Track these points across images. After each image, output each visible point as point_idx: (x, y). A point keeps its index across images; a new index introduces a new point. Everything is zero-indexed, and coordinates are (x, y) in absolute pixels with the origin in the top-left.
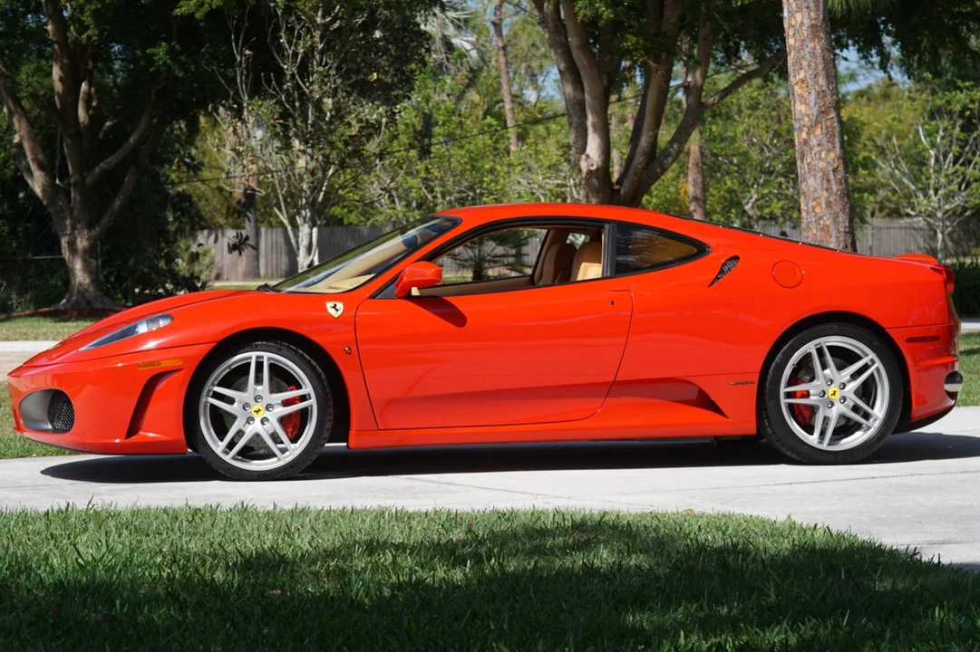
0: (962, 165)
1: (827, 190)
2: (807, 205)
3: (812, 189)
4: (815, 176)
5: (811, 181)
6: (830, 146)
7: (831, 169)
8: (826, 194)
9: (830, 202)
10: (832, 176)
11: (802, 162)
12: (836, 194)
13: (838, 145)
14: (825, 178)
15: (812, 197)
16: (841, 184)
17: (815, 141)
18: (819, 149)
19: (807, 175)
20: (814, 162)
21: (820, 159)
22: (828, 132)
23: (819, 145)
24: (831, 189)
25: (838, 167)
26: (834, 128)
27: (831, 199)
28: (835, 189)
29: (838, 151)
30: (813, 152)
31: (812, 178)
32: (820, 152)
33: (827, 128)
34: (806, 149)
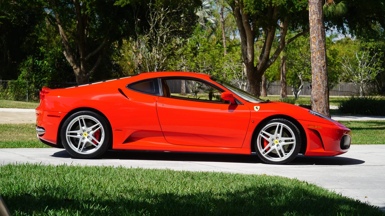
2: (314, 77)
3: (316, 72)
4: (317, 68)
5: (315, 70)
6: (322, 58)
7: (322, 66)
8: (320, 74)
9: (321, 77)
10: (322, 68)
11: (313, 63)
12: (323, 74)
13: (325, 58)
14: (320, 69)
15: (316, 75)
16: (325, 71)
17: (317, 57)
18: (318, 59)
19: (314, 68)
20: (317, 64)
21: (319, 63)
22: (322, 54)
24: (322, 72)
25: (324, 65)
26: (324, 53)
28: (323, 72)
29: (325, 60)
31: (316, 69)
32: (319, 60)
33: (321, 53)
34: (314, 59)
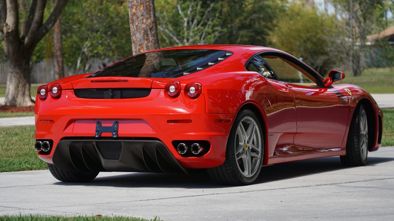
0: (202, 25)
1: (147, 40)
2: (136, 48)
3: (138, 40)
4: (140, 32)
5: (138, 35)
6: (148, 16)
7: (148, 28)
8: (146, 42)
9: (148, 46)
10: (149, 32)
11: (133, 24)
12: (152, 42)
13: (152, 15)
14: (145, 33)
15: (139, 44)
16: (154, 36)
17: (140, 13)
18: (142, 18)
19: (136, 32)
20: (139, 25)
21: (143, 23)
22: (147, 8)
23: (142, 16)
24: (149, 39)
25: (152, 27)
26: (150, 6)
27: (149, 45)
28: (151, 39)
29: (152, 19)
30: (139, 19)
31: (138, 34)
32: (143, 19)
33: (146, 6)
34: (135, 18)
